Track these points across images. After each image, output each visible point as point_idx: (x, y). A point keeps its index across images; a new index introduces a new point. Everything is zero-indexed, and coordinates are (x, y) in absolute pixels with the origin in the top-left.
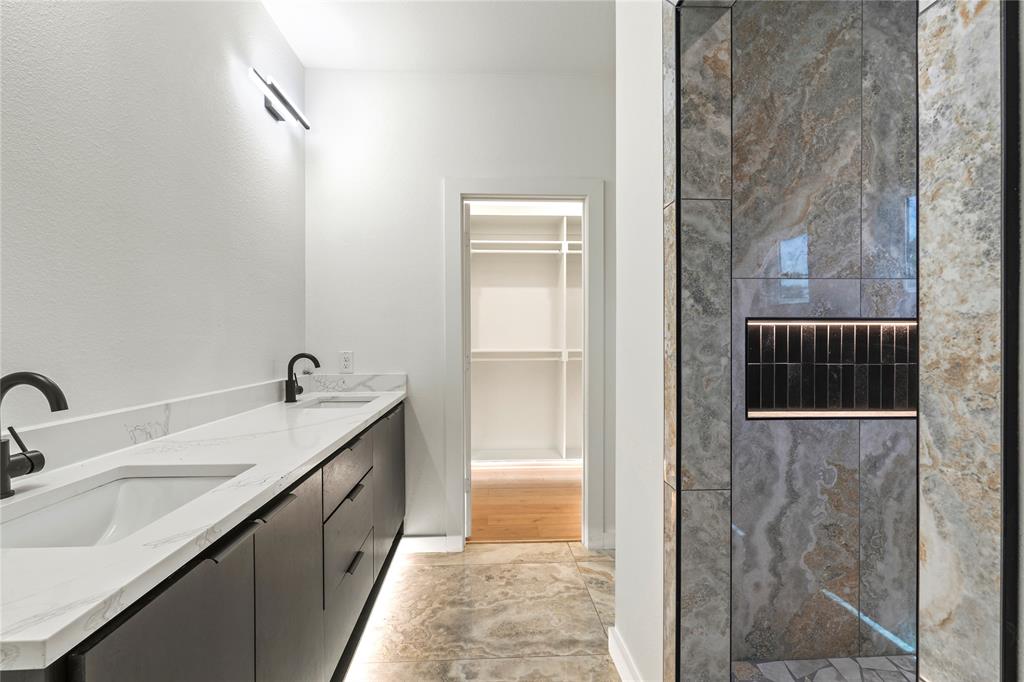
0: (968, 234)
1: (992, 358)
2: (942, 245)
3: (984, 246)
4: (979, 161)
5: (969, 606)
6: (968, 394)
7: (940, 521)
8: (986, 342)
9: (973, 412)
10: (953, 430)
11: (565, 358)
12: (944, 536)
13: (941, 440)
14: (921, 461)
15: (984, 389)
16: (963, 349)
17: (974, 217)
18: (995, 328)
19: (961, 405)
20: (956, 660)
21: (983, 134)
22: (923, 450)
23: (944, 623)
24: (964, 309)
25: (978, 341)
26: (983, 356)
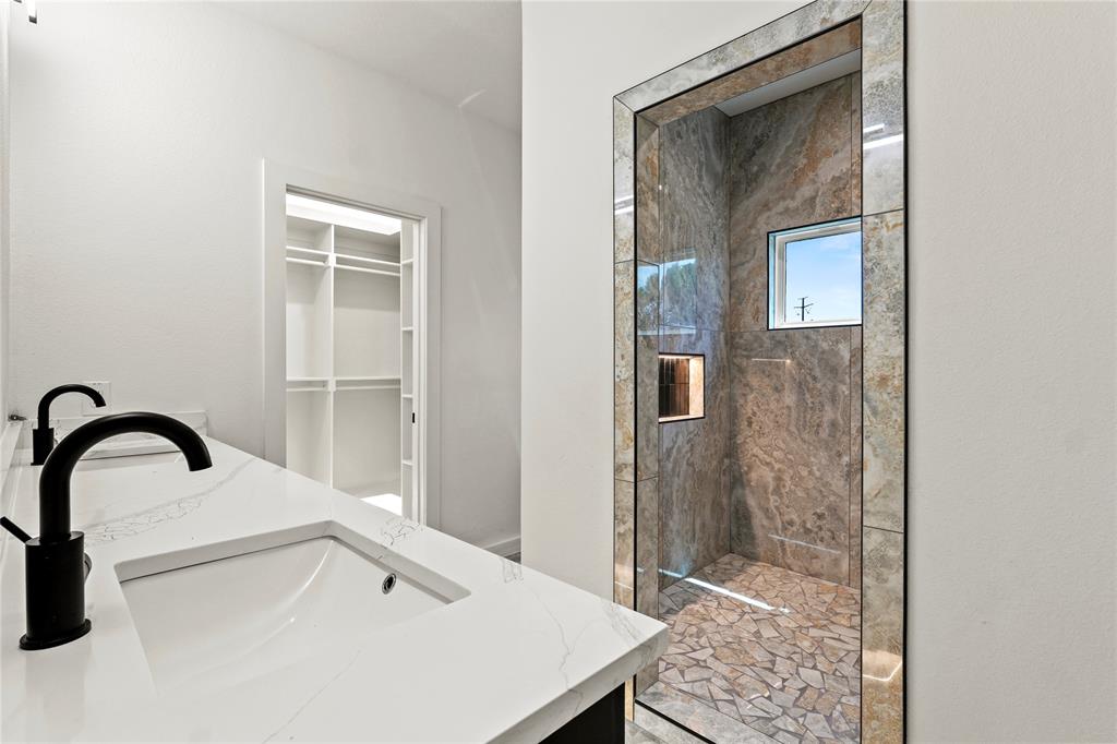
0: (888, 322)
1: (900, 375)
2: (875, 325)
3: (896, 328)
4: (894, 291)
5: (890, 483)
6: (889, 391)
7: (875, 450)
8: (897, 369)
9: (891, 399)
10: (881, 408)
11: (332, 388)
12: (876, 456)
13: (875, 412)
14: (865, 424)
15: (896, 389)
16: (886, 371)
17: (892, 315)
18: (902, 363)
19: (885, 396)
20: (883, 509)
21: (896, 281)
22: (866, 419)
23: (876, 495)
24: (887, 354)
25: (894, 368)
26: (896, 374)
